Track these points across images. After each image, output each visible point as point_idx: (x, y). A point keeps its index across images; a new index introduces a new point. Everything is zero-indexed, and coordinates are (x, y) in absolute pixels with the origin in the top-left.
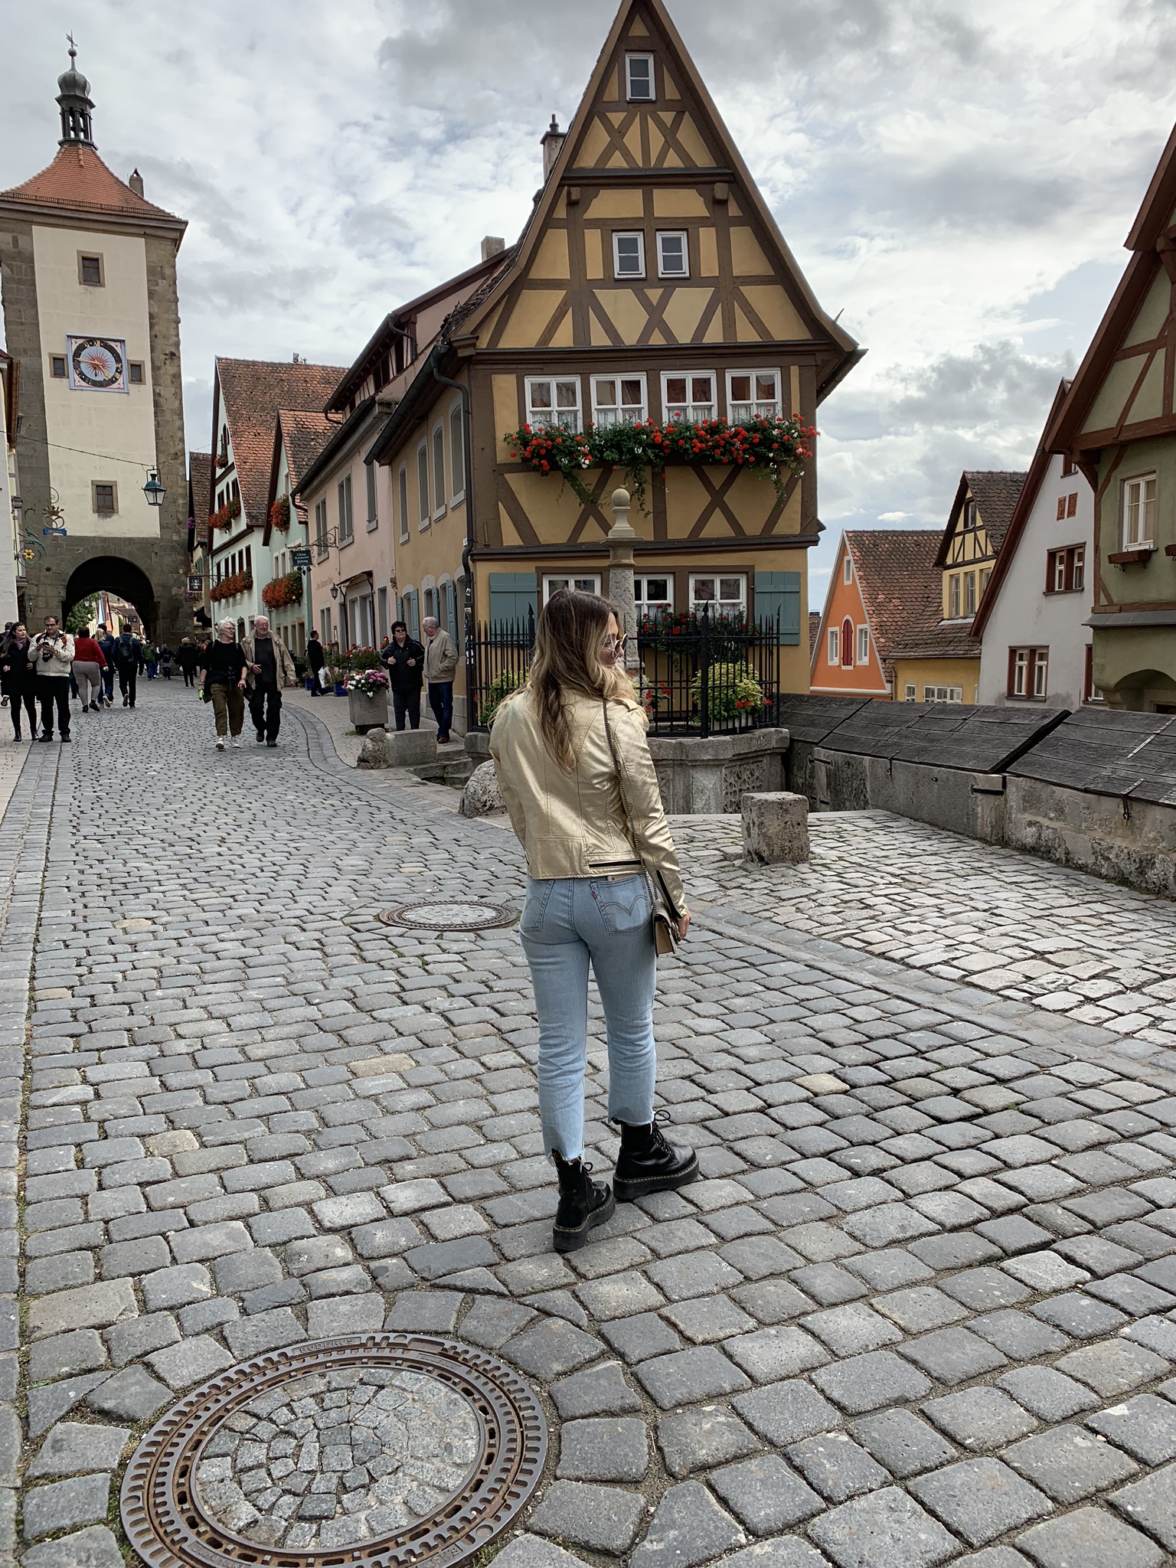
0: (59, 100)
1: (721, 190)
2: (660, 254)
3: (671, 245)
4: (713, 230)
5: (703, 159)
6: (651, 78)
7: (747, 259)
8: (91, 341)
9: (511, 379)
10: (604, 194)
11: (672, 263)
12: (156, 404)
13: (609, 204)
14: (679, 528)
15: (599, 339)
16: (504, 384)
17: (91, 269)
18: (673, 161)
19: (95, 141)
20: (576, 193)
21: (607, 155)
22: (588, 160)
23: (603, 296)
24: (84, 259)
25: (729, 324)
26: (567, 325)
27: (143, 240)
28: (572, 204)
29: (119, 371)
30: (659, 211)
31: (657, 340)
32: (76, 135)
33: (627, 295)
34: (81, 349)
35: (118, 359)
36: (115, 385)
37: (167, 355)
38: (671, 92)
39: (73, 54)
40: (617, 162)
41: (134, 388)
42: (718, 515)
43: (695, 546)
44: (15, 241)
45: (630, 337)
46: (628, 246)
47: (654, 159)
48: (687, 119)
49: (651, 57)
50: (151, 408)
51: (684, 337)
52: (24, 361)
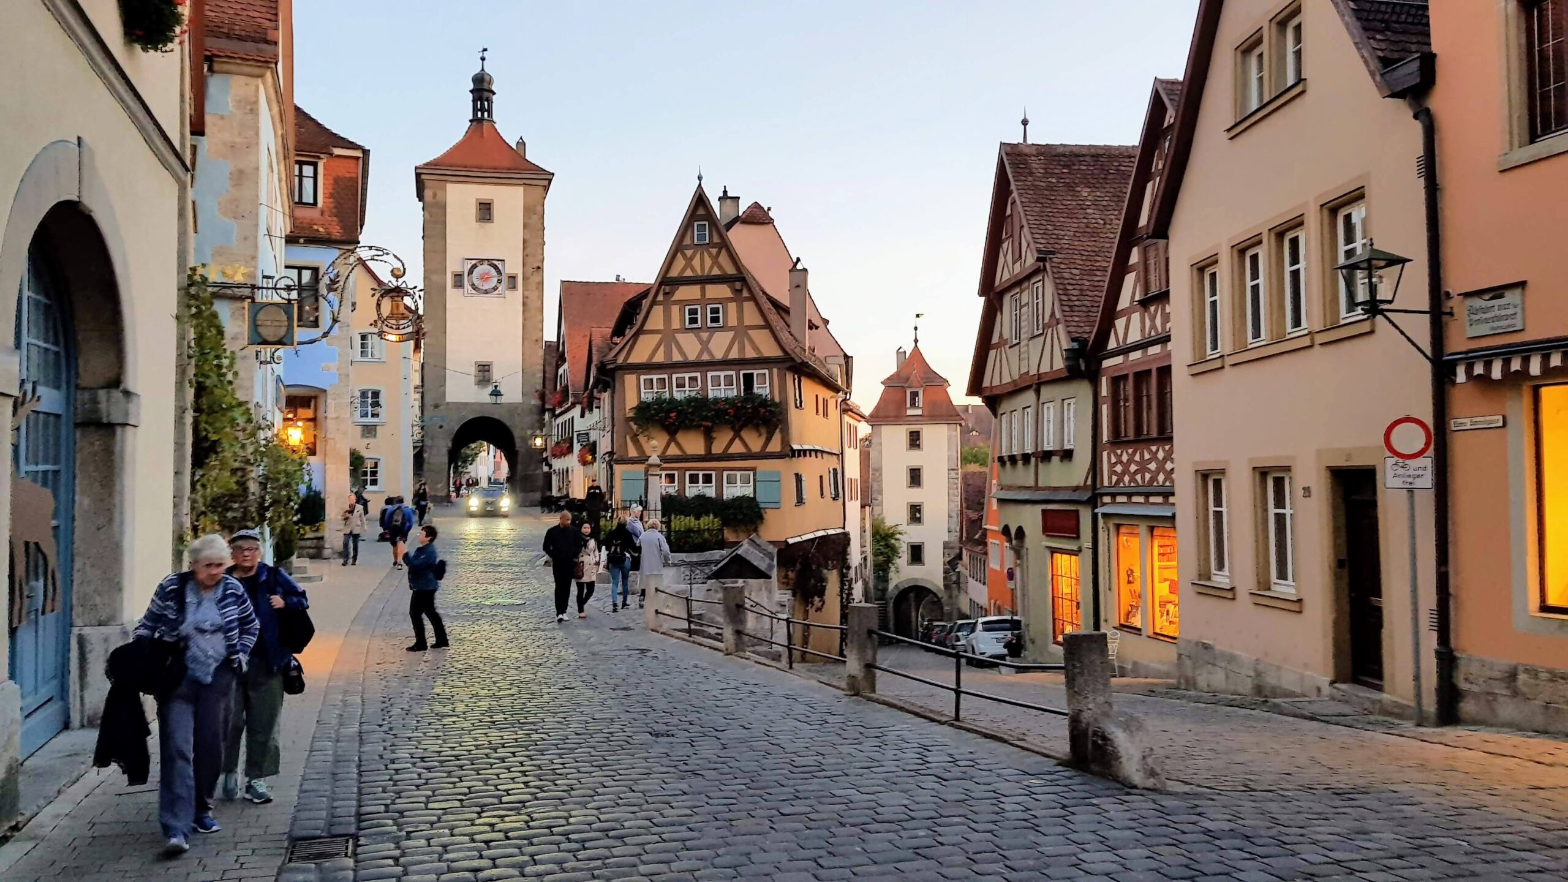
0: (471, 91)
1: (738, 285)
2: (709, 315)
3: (715, 311)
4: (734, 304)
5: (731, 270)
6: (707, 232)
7: (751, 315)
8: (482, 261)
9: (634, 376)
10: (681, 288)
11: (715, 320)
12: (524, 304)
13: (684, 293)
14: (717, 448)
15: (677, 357)
16: (630, 379)
17: (485, 210)
18: (716, 272)
19: (495, 118)
20: (667, 289)
21: (684, 270)
22: (674, 273)
23: (679, 336)
24: (480, 204)
25: (742, 349)
26: (661, 351)
27: (521, 189)
28: (665, 294)
29: (499, 281)
30: (708, 296)
31: (705, 357)
32: (482, 115)
33: (691, 336)
34: (474, 266)
35: (499, 272)
36: (496, 292)
37: (535, 267)
38: (716, 239)
39: (483, 59)
40: (688, 273)
41: (508, 293)
42: (737, 441)
43: (725, 457)
44: (435, 195)
45: (692, 357)
46: (693, 312)
47: (706, 271)
48: (724, 252)
49: (707, 223)
50: (521, 308)
51: (719, 355)
52: (435, 278)
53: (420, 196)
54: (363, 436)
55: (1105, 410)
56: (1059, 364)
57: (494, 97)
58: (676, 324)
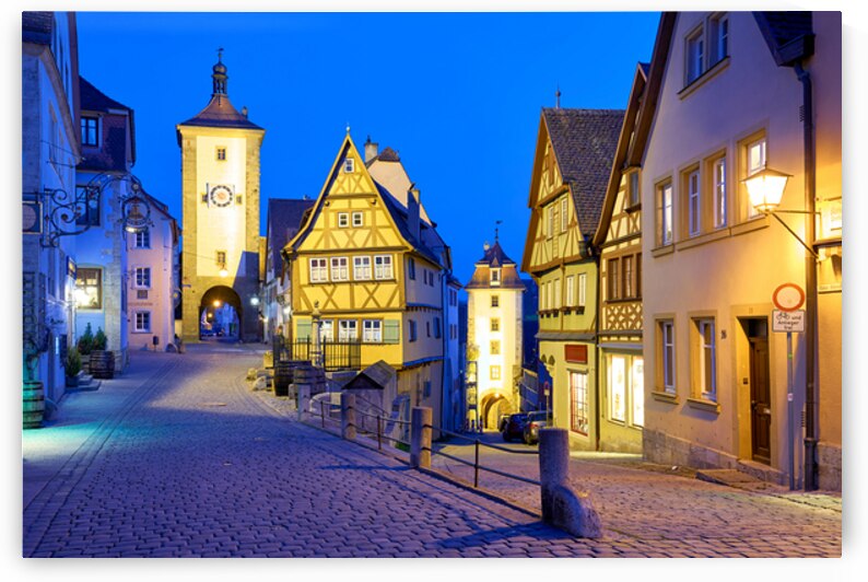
0: (211, 76)
1: (372, 200)
2: (354, 219)
3: (358, 216)
4: (371, 212)
5: (368, 190)
6: (354, 166)
7: (380, 219)
8: (219, 187)
9: (305, 259)
10: (337, 201)
11: (358, 222)
12: (247, 214)
13: (337, 204)
14: (358, 306)
15: (333, 247)
16: (302, 260)
17: (222, 155)
18: (358, 191)
20: (326, 202)
21: (337, 189)
22: (331, 192)
23: (335, 233)
24: (219, 150)
25: (375, 241)
26: (323, 242)
27: (245, 139)
28: (326, 205)
29: (231, 199)
30: (353, 207)
31: (351, 246)
32: (220, 91)
33: (342, 232)
34: (215, 190)
35: (231, 194)
36: (229, 206)
38: (359, 170)
39: (220, 55)
40: (340, 192)
41: (237, 207)
42: (371, 300)
43: (364, 311)
44: (189, 143)
45: (342, 247)
46: (344, 217)
47: (352, 191)
48: (364, 178)
49: (353, 160)
50: (244, 216)
51: (360, 246)
52: (189, 196)
54: (139, 297)
55: (604, 281)
56: (576, 251)
57: (227, 81)
58: (332, 225)
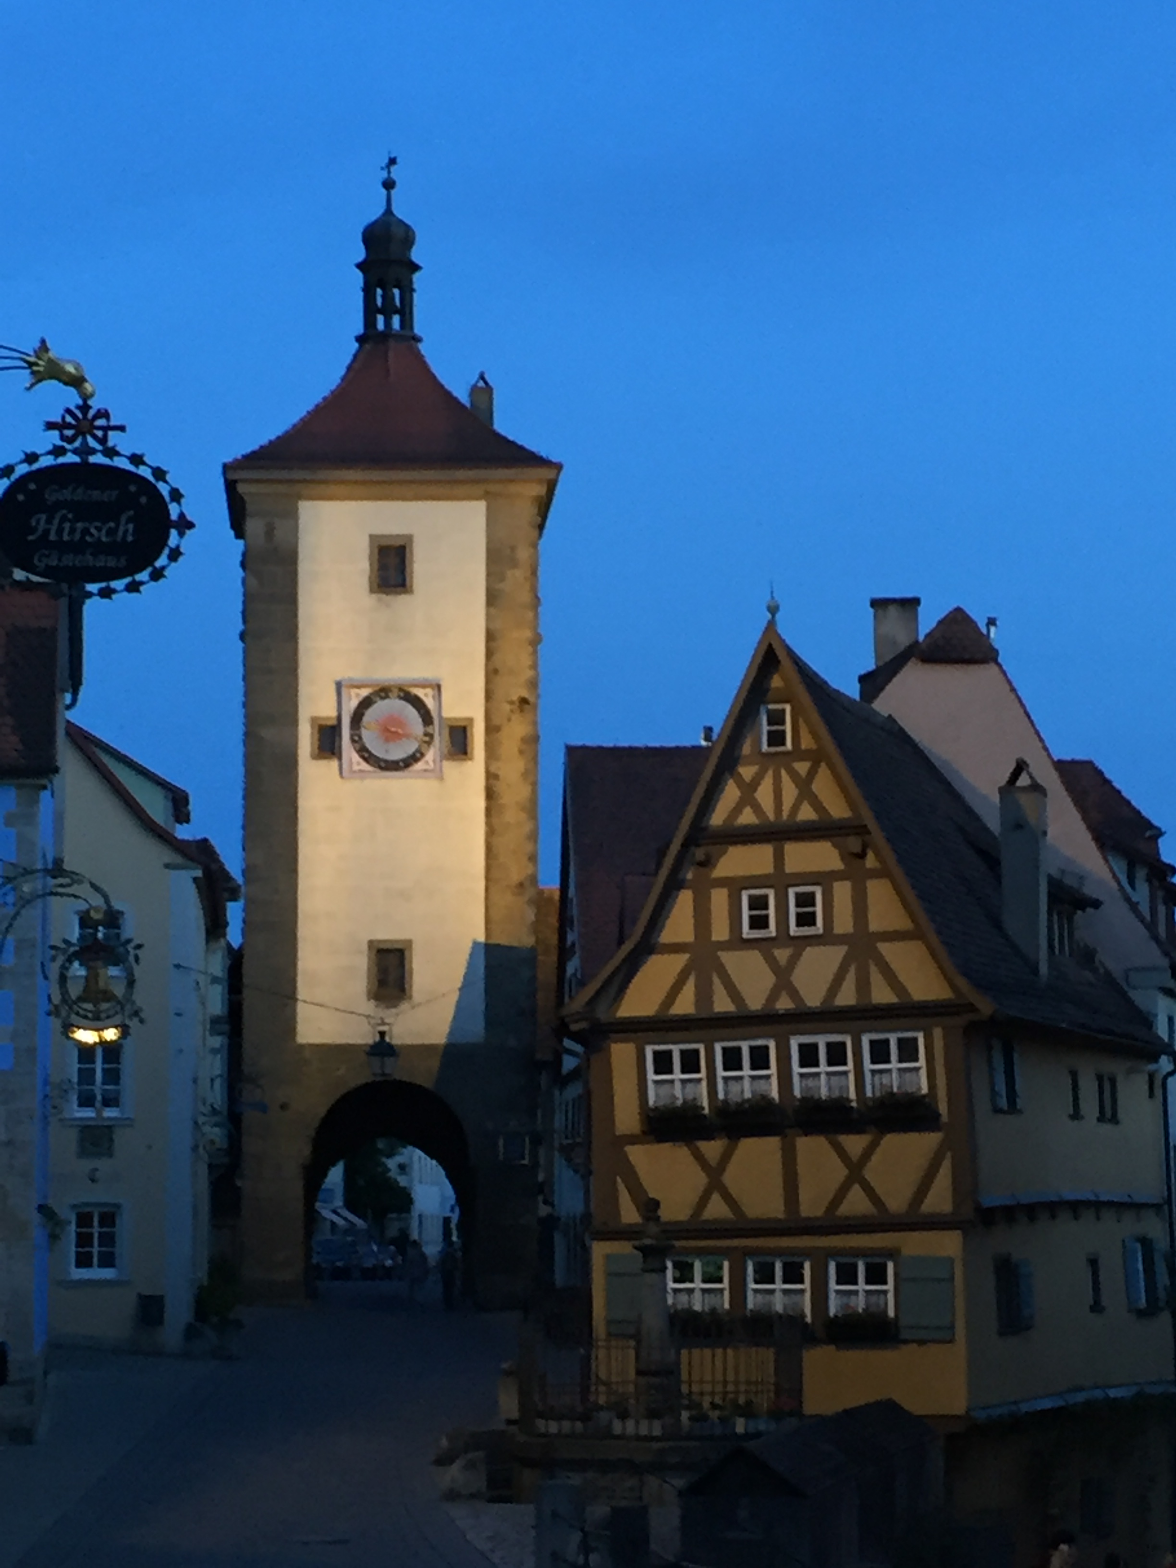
0: (359, 266)
1: (854, 844)
2: (793, 911)
3: (805, 900)
4: (848, 883)
5: (838, 810)
6: (788, 728)
7: (884, 911)
8: (383, 691)
9: (631, 1047)
10: (733, 851)
11: (806, 920)
12: (490, 794)
13: (737, 861)
14: (812, 1205)
15: (722, 1004)
16: (622, 1052)
17: (391, 565)
18: (807, 813)
19: (417, 330)
20: (699, 854)
21: (737, 810)
22: (718, 818)
23: (728, 958)
24: (379, 548)
25: (863, 985)
26: (689, 989)
27: (480, 507)
28: (698, 864)
29: (428, 739)
30: (790, 867)
31: (784, 1004)
32: (388, 323)
33: (754, 957)
34: (367, 703)
35: (427, 718)
36: (419, 766)
37: (515, 701)
38: (806, 742)
39: (389, 185)
40: (747, 817)
41: (451, 769)
42: (856, 1191)
43: (832, 1225)
44: (270, 532)
45: (755, 1003)
46: (758, 903)
47: (785, 814)
48: (823, 769)
49: (788, 708)
50: (480, 803)
51: (813, 999)
52: (267, 733)
53: (238, 527)
54: (83, 1153)
57: (416, 277)
58: (720, 932)
